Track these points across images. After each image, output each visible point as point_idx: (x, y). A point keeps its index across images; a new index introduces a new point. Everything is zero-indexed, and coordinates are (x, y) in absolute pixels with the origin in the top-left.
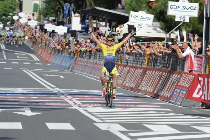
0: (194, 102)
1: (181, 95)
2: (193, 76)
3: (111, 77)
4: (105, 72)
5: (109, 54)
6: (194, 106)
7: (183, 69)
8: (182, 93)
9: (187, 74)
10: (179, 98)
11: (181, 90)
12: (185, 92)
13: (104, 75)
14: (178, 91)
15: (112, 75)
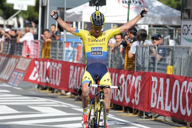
0: (31, 84)
1: (18, 77)
2: (30, 60)
3: (101, 92)
4: (91, 82)
5: (96, 48)
6: (31, 88)
7: (21, 54)
8: (20, 76)
9: (24, 58)
10: (17, 80)
11: (18, 73)
12: (22, 75)
13: (88, 87)
14: (16, 73)
15: (103, 87)
